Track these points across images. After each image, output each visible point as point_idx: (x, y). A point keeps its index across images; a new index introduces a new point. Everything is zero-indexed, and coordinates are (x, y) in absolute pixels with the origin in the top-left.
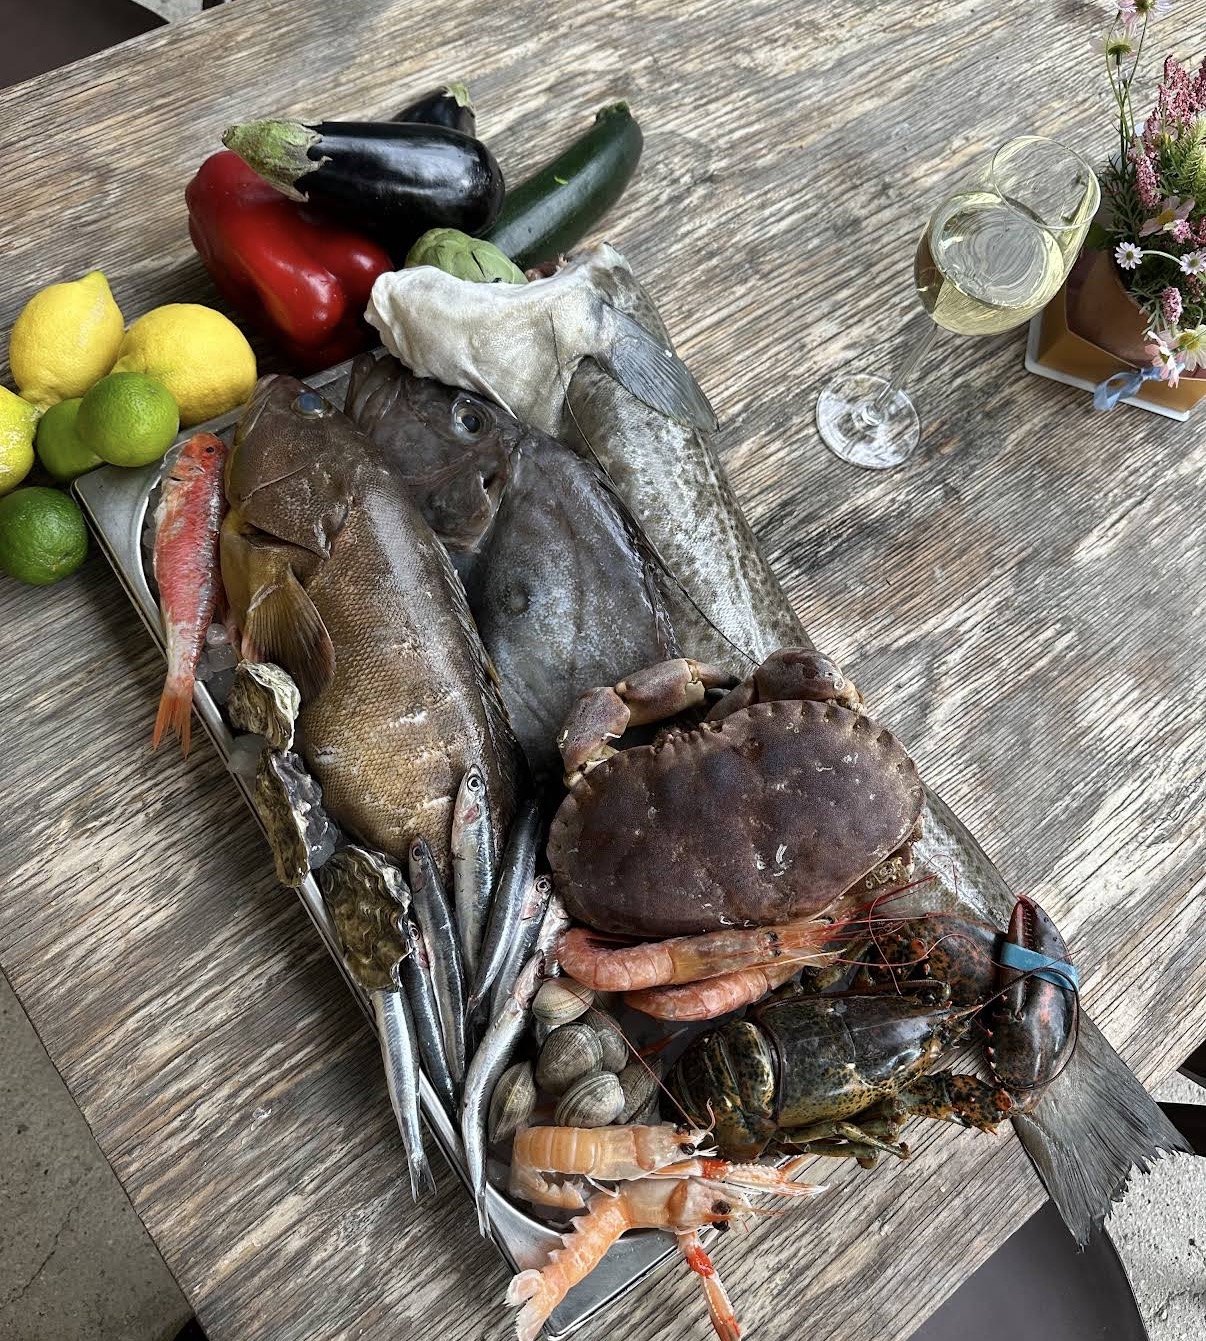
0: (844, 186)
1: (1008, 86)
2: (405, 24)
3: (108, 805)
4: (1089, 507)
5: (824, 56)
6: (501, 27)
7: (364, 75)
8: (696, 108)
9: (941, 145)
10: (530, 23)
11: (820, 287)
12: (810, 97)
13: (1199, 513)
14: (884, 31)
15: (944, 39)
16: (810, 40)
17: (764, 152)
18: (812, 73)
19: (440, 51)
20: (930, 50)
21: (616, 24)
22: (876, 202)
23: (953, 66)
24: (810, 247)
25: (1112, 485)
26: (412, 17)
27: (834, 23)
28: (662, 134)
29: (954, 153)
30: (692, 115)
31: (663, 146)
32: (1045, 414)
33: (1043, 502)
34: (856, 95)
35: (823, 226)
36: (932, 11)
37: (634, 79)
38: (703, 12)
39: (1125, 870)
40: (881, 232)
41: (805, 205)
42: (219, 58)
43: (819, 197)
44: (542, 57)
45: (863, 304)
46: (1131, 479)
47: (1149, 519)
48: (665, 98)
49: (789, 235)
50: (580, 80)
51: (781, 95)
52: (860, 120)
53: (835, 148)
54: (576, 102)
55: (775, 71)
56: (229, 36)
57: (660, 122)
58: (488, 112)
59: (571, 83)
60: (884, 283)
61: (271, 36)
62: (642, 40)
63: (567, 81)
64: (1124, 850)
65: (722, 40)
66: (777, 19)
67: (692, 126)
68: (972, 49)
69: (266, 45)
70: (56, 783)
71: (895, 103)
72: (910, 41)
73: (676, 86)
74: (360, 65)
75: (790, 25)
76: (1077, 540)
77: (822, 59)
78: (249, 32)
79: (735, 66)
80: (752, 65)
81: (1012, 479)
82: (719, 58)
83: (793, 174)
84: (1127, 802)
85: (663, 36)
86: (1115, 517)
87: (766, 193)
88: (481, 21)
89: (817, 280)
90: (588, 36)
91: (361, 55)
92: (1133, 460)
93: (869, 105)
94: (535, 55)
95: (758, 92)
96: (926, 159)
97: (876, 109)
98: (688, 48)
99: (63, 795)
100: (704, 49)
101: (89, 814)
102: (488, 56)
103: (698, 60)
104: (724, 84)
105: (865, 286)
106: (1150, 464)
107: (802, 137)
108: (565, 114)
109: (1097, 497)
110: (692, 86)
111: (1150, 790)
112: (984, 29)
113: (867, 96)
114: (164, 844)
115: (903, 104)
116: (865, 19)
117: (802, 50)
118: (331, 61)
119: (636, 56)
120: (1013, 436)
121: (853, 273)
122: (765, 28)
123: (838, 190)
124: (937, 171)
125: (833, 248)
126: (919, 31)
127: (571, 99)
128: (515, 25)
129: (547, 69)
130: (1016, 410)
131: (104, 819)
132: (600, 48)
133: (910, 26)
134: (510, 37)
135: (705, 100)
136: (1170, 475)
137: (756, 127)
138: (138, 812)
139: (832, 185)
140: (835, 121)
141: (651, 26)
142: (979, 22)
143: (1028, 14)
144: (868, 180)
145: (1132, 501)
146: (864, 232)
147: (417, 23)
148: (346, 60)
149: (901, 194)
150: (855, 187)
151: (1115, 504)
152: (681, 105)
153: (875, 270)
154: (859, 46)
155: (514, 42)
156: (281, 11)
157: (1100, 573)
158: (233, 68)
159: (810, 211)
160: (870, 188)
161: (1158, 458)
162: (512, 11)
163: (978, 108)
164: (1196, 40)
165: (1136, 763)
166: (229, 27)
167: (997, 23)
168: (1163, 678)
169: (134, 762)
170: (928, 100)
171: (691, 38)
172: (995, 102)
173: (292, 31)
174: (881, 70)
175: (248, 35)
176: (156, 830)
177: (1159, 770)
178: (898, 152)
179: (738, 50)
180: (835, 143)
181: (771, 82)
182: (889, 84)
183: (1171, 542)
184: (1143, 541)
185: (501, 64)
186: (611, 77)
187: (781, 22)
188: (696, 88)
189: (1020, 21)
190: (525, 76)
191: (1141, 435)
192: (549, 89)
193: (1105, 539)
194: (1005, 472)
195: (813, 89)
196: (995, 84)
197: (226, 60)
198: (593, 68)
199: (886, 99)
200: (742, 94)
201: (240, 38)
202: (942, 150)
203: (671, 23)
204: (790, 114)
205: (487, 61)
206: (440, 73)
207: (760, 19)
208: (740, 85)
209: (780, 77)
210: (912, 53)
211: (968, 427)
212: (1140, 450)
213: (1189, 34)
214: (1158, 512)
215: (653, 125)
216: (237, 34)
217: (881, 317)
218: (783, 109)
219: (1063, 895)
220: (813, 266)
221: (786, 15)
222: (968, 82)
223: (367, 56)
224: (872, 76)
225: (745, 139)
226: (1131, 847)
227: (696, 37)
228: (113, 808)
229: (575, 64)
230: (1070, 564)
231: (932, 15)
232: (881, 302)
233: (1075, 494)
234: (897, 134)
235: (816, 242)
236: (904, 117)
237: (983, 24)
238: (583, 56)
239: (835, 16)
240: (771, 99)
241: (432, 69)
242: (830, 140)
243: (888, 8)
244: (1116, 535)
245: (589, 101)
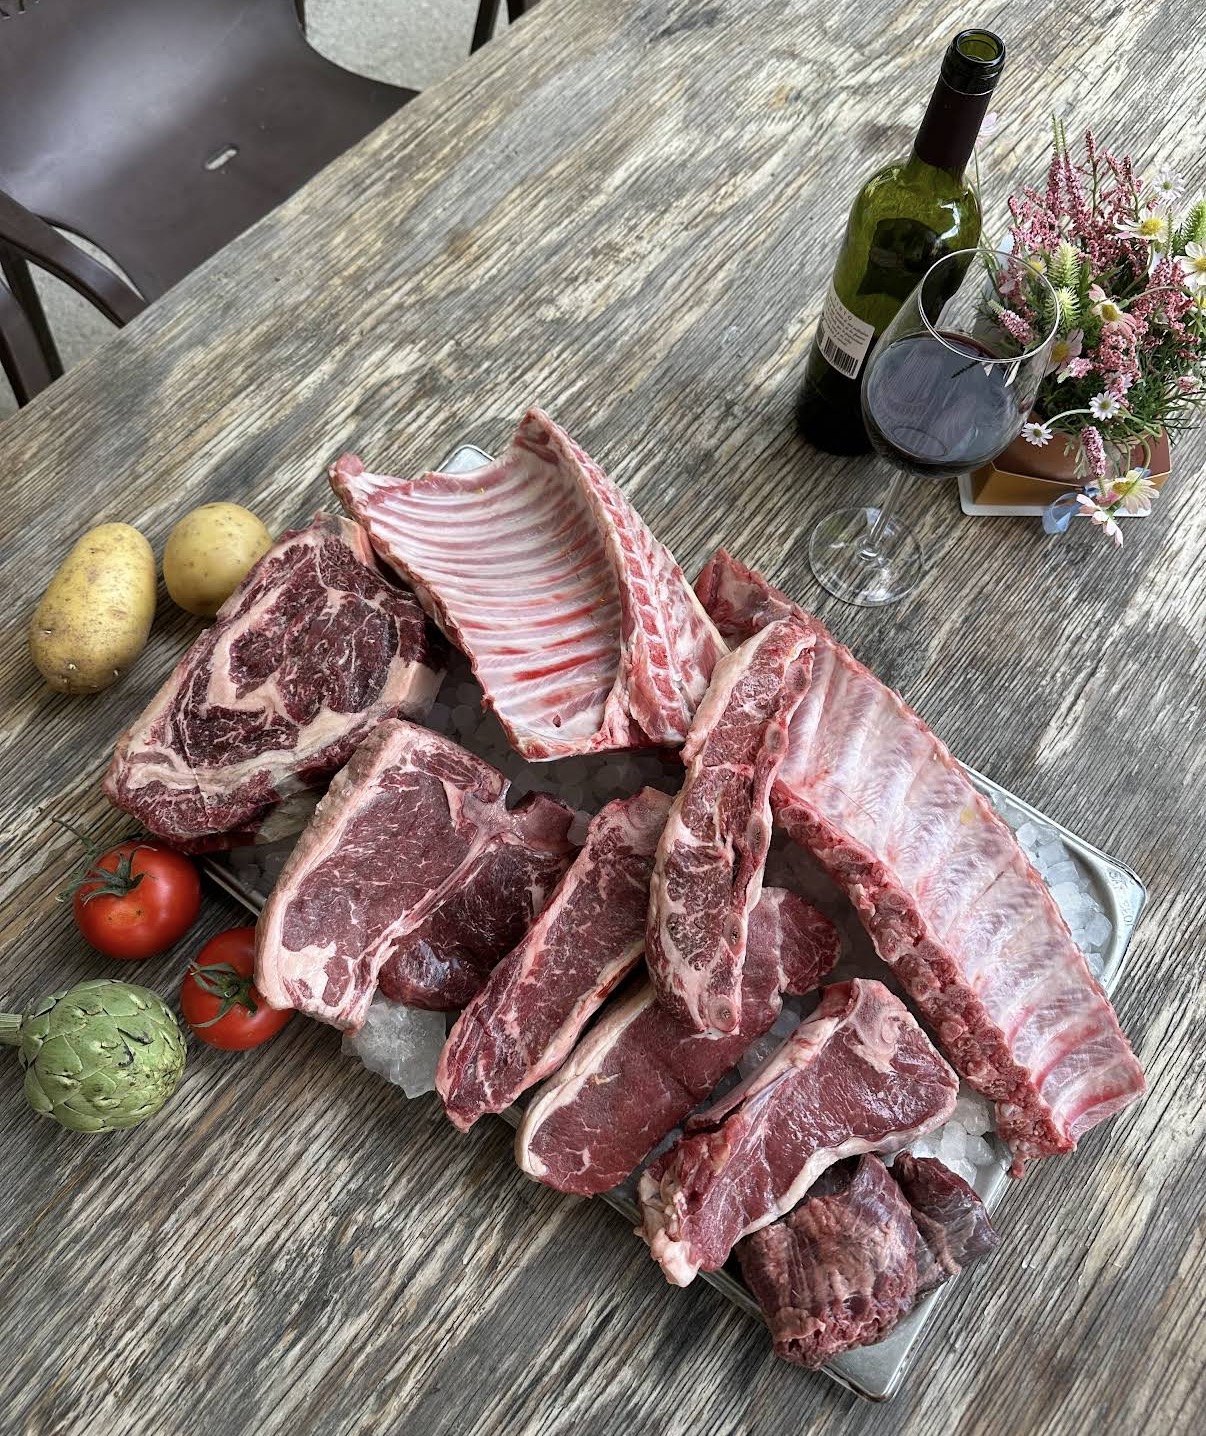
0: (685, 421)
1: (831, 246)
2: (191, 385)
3: (72, 1397)
4: (1039, 697)
5: (630, 279)
6: (289, 358)
7: (161, 458)
8: (512, 383)
9: (776, 337)
10: (318, 342)
11: (689, 540)
12: (626, 330)
13: (1160, 664)
14: (686, 228)
15: (750, 217)
16: (611, 267)
17: (594, 409)
18: (622, 303)
19: (233, 404)
20: (740, 232)
21: (408, 315)
22: (723, 426)
23: (768, 244)
24: (667, 499)
25: (1056, 663)
26: (196, 374)
27: (632, 238)
28: (484, 424)
29: (792, 341)
30: (510, 393)
31: (489, 437)
32: (963, 605)
33: (989, 707)
34: (674, 312)
35: (675, 472)
36: (731, 189)
37: (440, 371)
38: (494, 271)
39: (1190, 1110)
40: (737, 458)
41: (650, 454)
42: (10, 486)
43: (662, 441)
44: (339, 378)
45: (737, 545)
46: (1076, 649)
47: (1108, 689)
48: (478, 382)
49: (643, 493)
50: (386, 390)
51: (597, 339)
52: (685, 340)
53: (666, 380)
54: (386, 418)
55: (584, 314)
56: (15, 458)
57: (478, 413)
58: (299, 457)
59: (377, 398)
60: (753, 514)
61: (57, 444)
62: (439, 323)
63: (372, 396)
64: (1182, 1089)
65: (522, 296)
66: (572, 254)
67: (513, 405)
68: (784, 217)
69: (54, 456)
70: (11, 1389)
71: (717, 307)
72: (716, 231)
73: (486, 365)
74: (156, 446)
75: (587, 255)
76: (1036, 740)
77: (629, 283)
78: (34, 446)
79: (541, 322)
80: (558, 314)
81: (946, 692)
82: (523, 318)
83: (630, 424)
84: (1171, 1029)
85: (459, 313)
86: (1070, 699)
87: (607, 455)
88: (268, 356)
89: (683, 534)
90: (381, 339)
91: (153, 436)
92: (1072, 628)
93: (690, 318)
94: (333, 377)
95: (571, 344)
96: (764, 360)
97: (698, 321)
98: (487, 319)
99: (22, 1399)
100: (505, 313)
101: (55, 1413)
102: (285, 393)
103: (501, 328)
104: (535, 347)
105: (734, 524)
106: (1092, 626)
107: (629, 380)
108: (379, 435)
109: (1044, 683)
110: (501, 360)
111: (1192, 1007)
112: (790, 191)
113: (685, 309)
114: (142, 1423)
115: (724, 306)
116: (662, 223)
117: (605, 281)
118: (123, 453)
119: (436, 344)
120: (935, 642)
121: (719, 514)
122: (562, 267)
123: (680, 426)
124: (780, 368)
125: (691, 493)
126: (723, 216)
127: (381, 417)
128: (304, 350)
129: (348, 389)
130: (930, 613)
131: (71, 1415)
132: (398, 346)
133: (711, 214)
134: (303, 365)
135: (519, 371)
136: (1117, 631)
137: (580, 384)
138: (106, 1394)
139: (673, 422)
140: (659, 350)
141: (444, 305)
142: (782, 185)
143: (831, 158)
144: (709, 405)
145: (1082, 675)
146: (719, 465)
147: (204, 379)
148: (140, 446)
149: (747, 409)
150: (697, 417)
151: (1066, 685)
152: (496, 385)
153: (740, 503)
154: (664, 256)
155: (307, 369)
156: (62, 413)
157: (1071, 769)
158: (25, 493)
159: (657, 459)
160: (714, 412)
161: (1099, 615)
162: (297, 335)
163: (804, 283)
164: (1014, 127)
165: (1168, 980)
166: (14, 447)
167: (802, 179)
168: (1171, 869)
169: (88, 1336)
170: (750, 291)
171: (488, 306)
172: (821, 269)
173: (78, 431)
174: (694, 274)
175: (34, 450)
176: (128, 1410)
177: (1196, 980)
178: (734, 361)
179: (540, 302)
180: (664, 374)
181: (583, 326)
182: (706, 287)
183: (1138, 708)
184: (1107, 716)
185: (301, 399)
186: (416, 377)
187: (577, 254)
188: (508, 360)
189: (825, 169)
190: (328, 404)
191: (1073, 595)
192: (356, 412)
193: (1066, 729)
194: (937, 687)
195: (628, 320)
196: (816, 249)
197: (16, 487)
198: (396, 373)
199: (706, 306)
200: (555, 351)
201: (27, 456)
202: (779, 343)
203: (465, 294)
204: (611, 357)
205: (285, 400)
206: (241, 428)
207: (554, 259)
208: (552, 342)
209: (591, 319)
210: (720, 244)
211: (883, 647)
212: (1076, 614)
213: (1006, 123)
214: (1115, 678)
215: (472, 418)
216: (23, 453)
217: (760, 553)
218: (602, 354)
219: (1129, 1164)
220: (676, 520)
221: (580, 245)
222: (787, 255)
223: (159, 435)
224: (685, 284)
225: (570, 401)
226: (1189, 1081)
227: (494, 302)
228: (77, 1400)
229: (376, 374)
230: (1035, 770)
231: (732, 194)
232: (756, 536)
233: (1018, 686)
234: (727, 342)
235: (671, 492)
236: (730, 318)
237: (787, 185)
238: (382, 362)
239: (632, 229)
240: (588, 347)
241: (228, 429)
242: (659, 373)
243: (684, 202)
244: (1076, 720)
245: (400, 411)
